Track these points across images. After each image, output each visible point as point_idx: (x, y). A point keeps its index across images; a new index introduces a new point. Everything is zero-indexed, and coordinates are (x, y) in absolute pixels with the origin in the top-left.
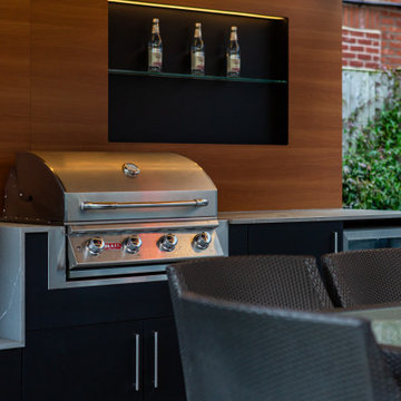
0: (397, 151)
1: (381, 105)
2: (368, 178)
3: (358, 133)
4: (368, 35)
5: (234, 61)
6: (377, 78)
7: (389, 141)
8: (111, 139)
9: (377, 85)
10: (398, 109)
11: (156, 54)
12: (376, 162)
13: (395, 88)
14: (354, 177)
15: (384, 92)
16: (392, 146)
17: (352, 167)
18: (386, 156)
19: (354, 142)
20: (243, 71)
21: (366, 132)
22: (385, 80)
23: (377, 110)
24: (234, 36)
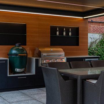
0: (103, 46)
1: (100, 39)
2: (97, 51)
3: (96, 44)
4: (102, 27)
5: (70, 34)
7: (102, 45)
9: (100, 36)
10: (103, 40)
11: (58, 33)
12: (99, 48)
13: (103, 36)
14: (95, 51)
15: (101, 37)
16: (102, 46)
17: (95, 49)
18: (101, 47)
19: (96, 45)
20: (72, 35)
22: (101, 35)
23: (100, 40)
24: (70, 30)
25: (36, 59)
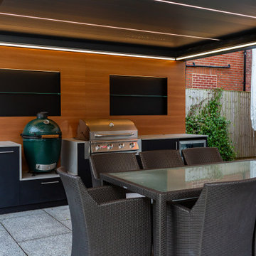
0: (214, 114)
1: (210, 100)
2: (204, 122)
3: (202, 109)
4: (213, 77)
6: (209, 91)
7: (212, 111)
8: (111, 114)
9: (209, 93)
10: (215, 101)
12: (207, 117)
13: (215, 94)
14: (200, 122)
15: (211, 96)
17: (199, 119)
18: (211, 115)
19: (201, 111)
21: (205, 108)
22: (212, 92)
23: (208, 101)
25: (78, 144)
